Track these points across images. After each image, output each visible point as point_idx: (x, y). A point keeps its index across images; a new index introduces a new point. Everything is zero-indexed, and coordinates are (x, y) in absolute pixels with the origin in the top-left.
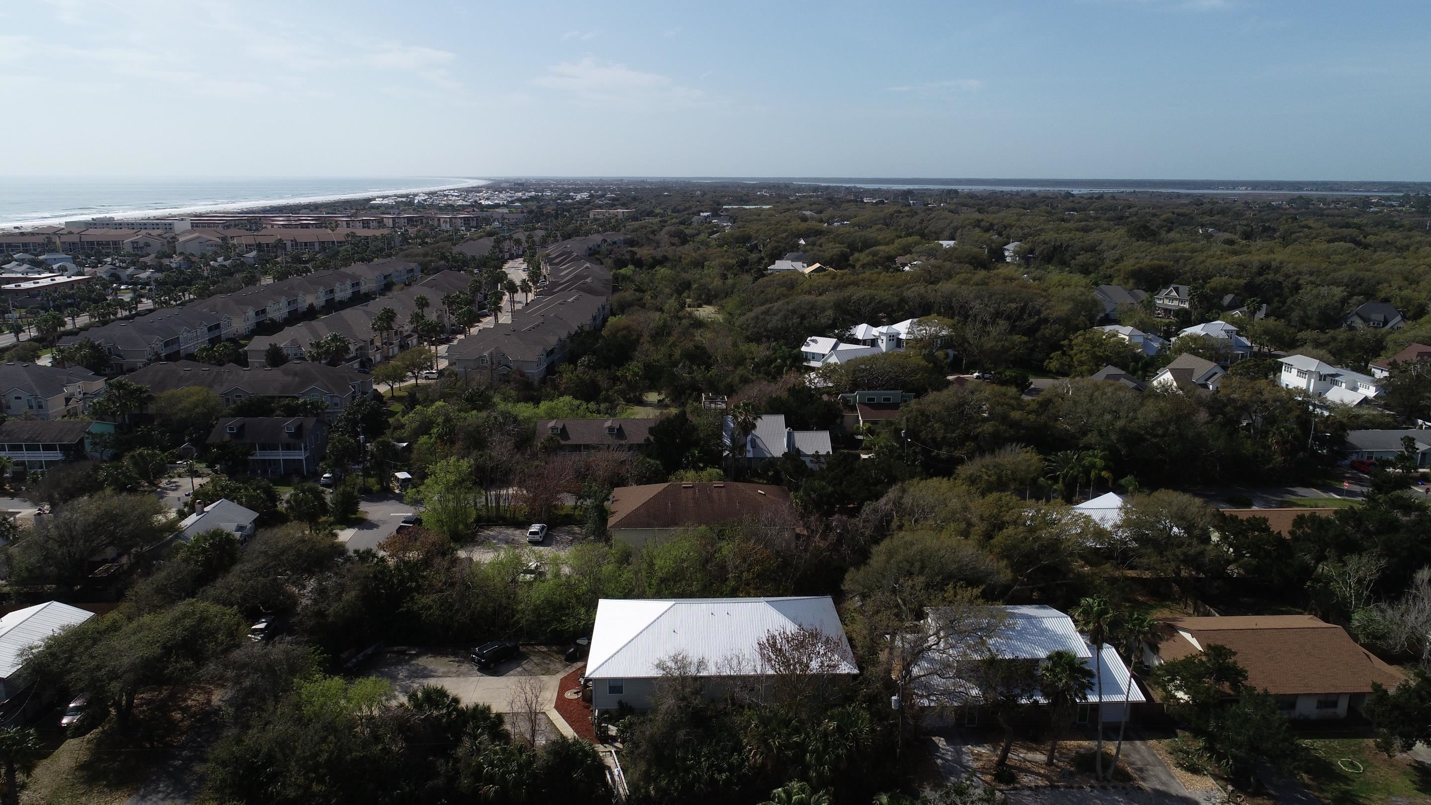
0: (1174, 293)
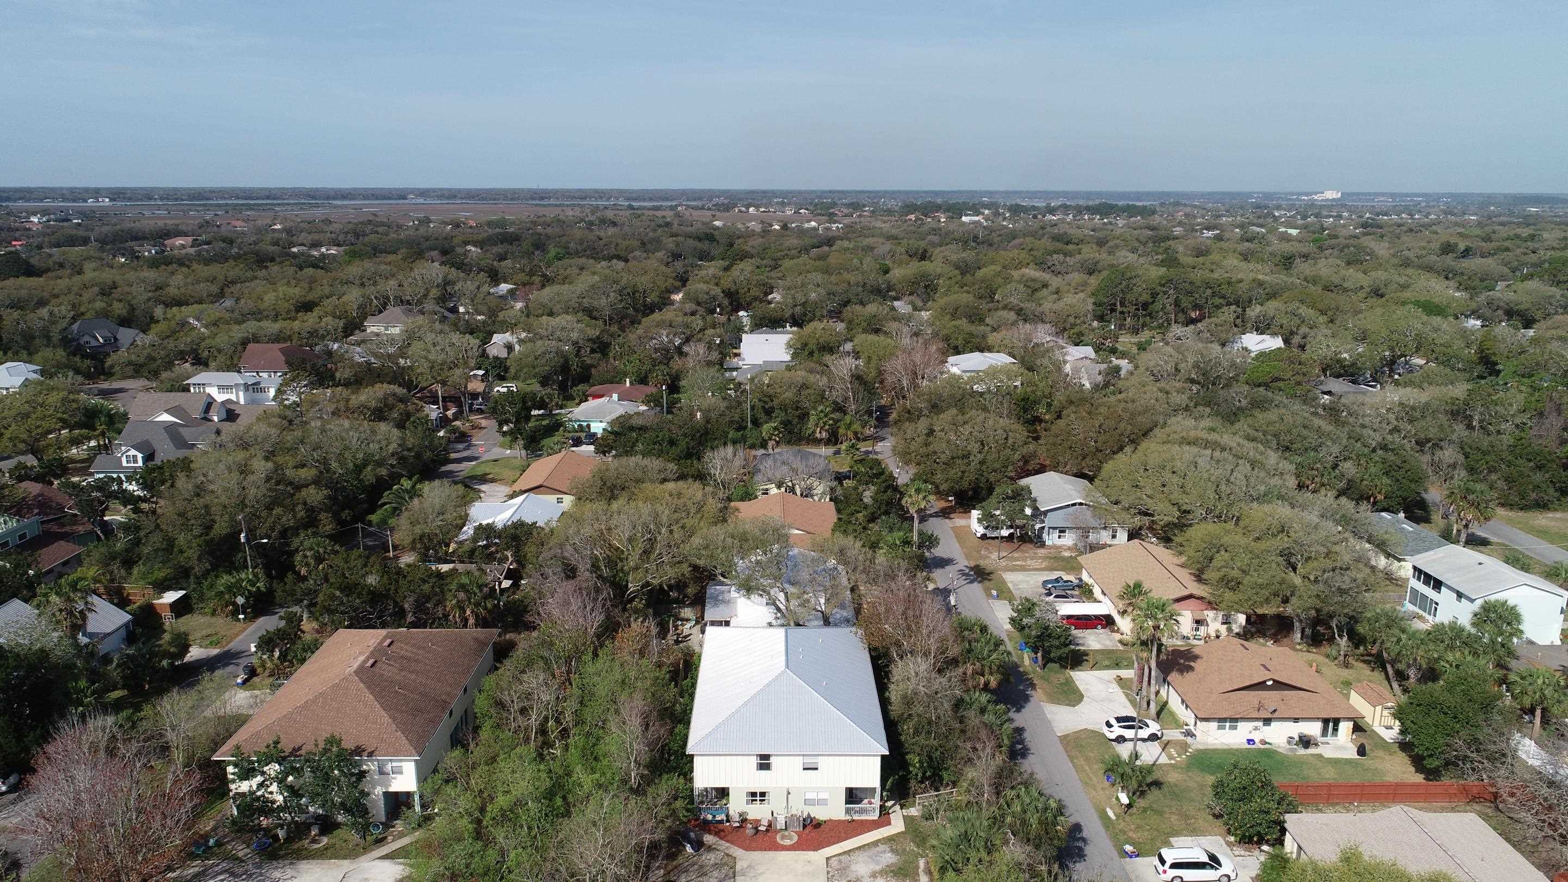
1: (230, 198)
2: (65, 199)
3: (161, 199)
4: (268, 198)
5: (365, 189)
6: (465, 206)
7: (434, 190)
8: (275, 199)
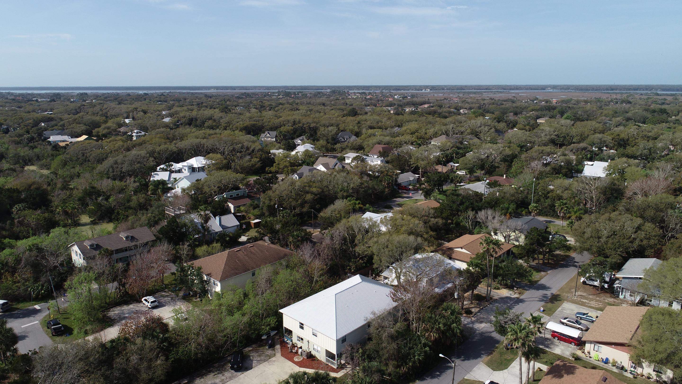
0: (268, 135)
1: (472, 89)
2: (416, 90)
3: (447, 90)
4: (487, 89)
5: (526, 86)
6: (563, 93)
7: (558, 86)
8: (489, 89)
